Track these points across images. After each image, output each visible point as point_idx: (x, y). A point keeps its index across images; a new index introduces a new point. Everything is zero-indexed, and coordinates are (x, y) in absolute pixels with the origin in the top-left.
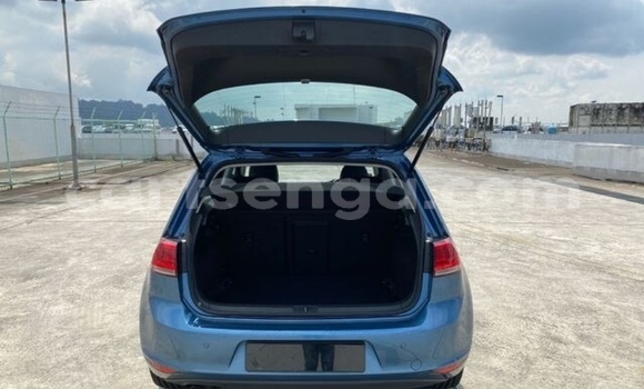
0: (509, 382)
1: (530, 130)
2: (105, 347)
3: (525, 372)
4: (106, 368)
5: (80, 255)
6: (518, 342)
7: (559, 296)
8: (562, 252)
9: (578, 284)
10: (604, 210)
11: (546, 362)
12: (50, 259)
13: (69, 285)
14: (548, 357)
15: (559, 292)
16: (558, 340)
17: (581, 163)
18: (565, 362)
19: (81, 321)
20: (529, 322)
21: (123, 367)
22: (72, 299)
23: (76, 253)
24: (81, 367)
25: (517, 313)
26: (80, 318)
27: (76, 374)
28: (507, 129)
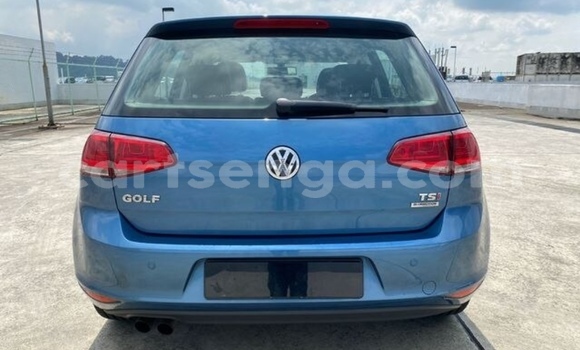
0: (517, 307)
1: (480, 78)
2: (52, 275)
3: (531, 295)
4: (49, 297)
5: (42, 184)
6: (515, 263)
7: (545, 217)
8: (536, 177)
9: (562, 206)
10: (565, 141)
11: (552, 284)
12: (10, 188)
13: (24, 212)
14: (553, 279)
15: (544, 213)
16: (560, 261)
17: (535, 103)
18: (574, 284)
19: (31, 248)
20: (522, 243)
21: (68, 296)
22: (24, 225)
23: (39, 182)
24: (20, 297)
25: (506, 233)
26: (31, 244)
27: (11, 306)
28: (458, 78)
